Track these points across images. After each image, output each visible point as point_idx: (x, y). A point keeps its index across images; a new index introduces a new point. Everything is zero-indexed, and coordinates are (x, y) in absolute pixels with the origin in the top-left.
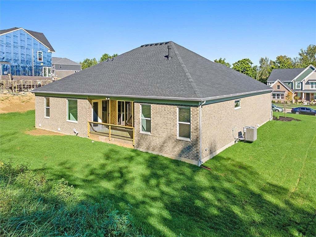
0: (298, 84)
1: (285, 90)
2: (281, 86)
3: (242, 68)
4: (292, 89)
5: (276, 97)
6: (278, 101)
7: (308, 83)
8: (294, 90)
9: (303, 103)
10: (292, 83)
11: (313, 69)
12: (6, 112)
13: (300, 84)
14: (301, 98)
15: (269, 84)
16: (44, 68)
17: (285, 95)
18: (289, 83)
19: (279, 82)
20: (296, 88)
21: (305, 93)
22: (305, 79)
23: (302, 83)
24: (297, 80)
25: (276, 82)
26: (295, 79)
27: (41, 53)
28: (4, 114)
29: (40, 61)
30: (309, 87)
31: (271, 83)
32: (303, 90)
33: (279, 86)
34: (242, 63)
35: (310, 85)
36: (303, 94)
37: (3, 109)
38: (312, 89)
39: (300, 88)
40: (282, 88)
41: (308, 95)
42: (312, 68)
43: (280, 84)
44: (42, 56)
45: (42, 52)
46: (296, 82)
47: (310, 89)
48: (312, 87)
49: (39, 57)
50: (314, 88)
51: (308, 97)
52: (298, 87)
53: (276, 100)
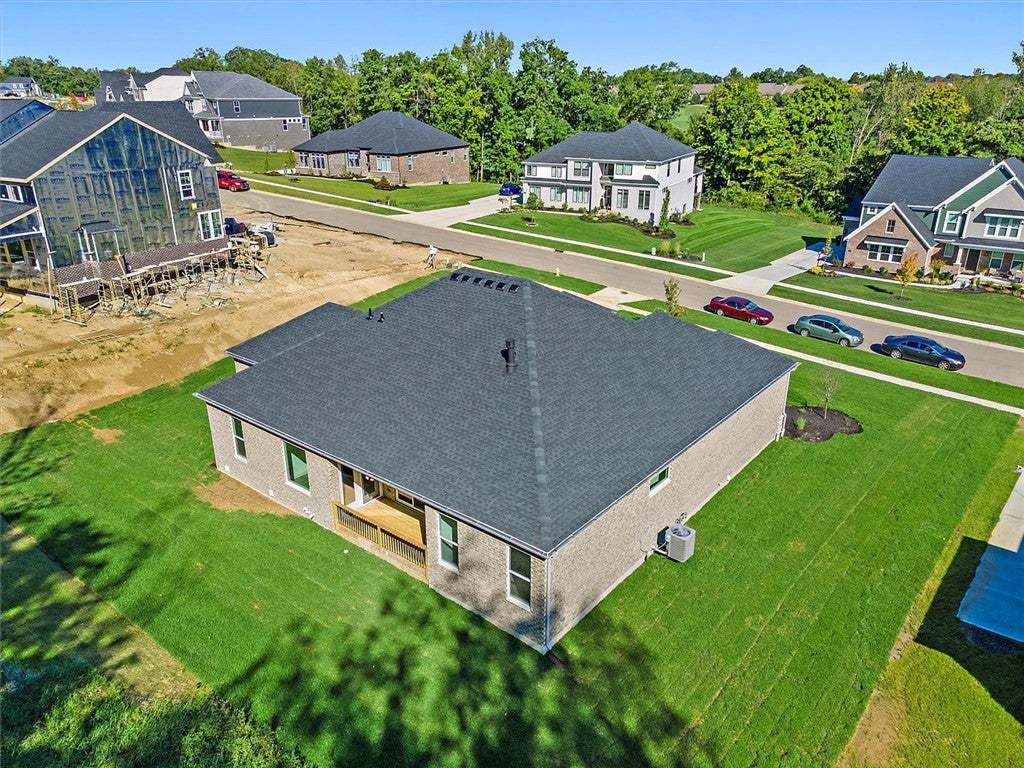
0: (953, 219)
1: (908, 234)
2: (899, 223)
3: (812, 112)
4: (933, 230)
5: (879, 255)
6: (882, 269)
7: (981, 219)
8: (938, 236)
9: (951, 278)
10: (936, 212)
11: (1009, 176)
13: (960, 218)
14: (951, 262)
15: (865, 211)
16: (202, 216)
17: (904, 250)
18: (928, 212)
19: (896, 211)
20: (944, 231)
21: (965, 250)
22: (976, 205)
23: (965, 216)
24: (951, 207)
25: (889, 208)
26: (946, 202)
27: (187, 174)
28: (135, 397)
29: (187, 198)
30: (983, 231)
31: (873, 209)
32: (964, 237)
33: (894, 222)
35: (988, 225)
36: (961, 251)
37: (129, 380)
38: (991, 236)
39: (957, 232)
40: (900, 231)
41: (974, 254)
42: (1004, 171)
43: (897, 219)
44: (192, 184)
45: (189, 171)
46: (948, 212)
47: (986, 235)
48: (992, 231)
49: (183, 187)
50: (996, 236)
51: (973, 261)
52: (952, 226)
53: (876, 264)
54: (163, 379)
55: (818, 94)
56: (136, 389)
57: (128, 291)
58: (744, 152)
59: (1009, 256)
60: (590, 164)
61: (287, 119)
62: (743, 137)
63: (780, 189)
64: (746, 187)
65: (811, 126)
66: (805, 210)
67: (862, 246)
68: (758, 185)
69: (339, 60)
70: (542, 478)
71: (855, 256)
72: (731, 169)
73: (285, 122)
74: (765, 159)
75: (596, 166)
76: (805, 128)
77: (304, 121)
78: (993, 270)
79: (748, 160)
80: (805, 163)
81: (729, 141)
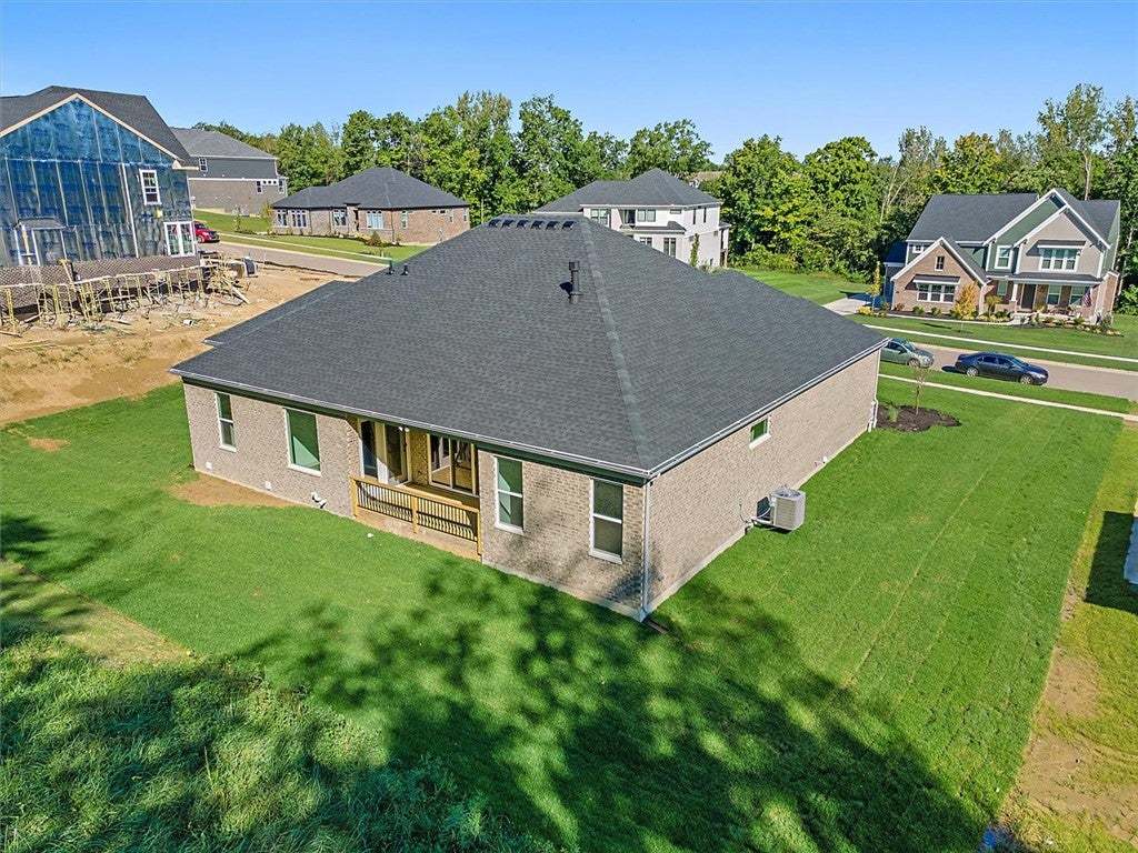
0: (1004, 254)
1: (959, 271)
2: (948, 260)
3: (836, 171)
4: (984, 267)
5: (929, 295)
6: (934, 310)
7: (1034, 252)
8: (990, 272)
9: (1009, 316)
10: (986, 248)
11: (1060, 205)
12: (86, 400)
13: (1011, 252)
14: (1006, 301)
15: (911, 250)
16: (169, 227)
17: (956, 289)
18: (977, 248)
19: (944, 246)
20: (996, 267)
21: (1020, 285)
22: (1028, 237)
23: (1016, 250)
24: (1002, 241)
25: (937, 244)
26: (997, 236)
27: (152, 175)
28: (84, 410)
29: (152, 203)
30: (1038, 264)
31: (918, 247)
32: (1017, 272)
33: (943, 258)
34: (837, 155)
35: (1042, 258)
36: (1016, 286)
37: (75, 391)
38: (1046, 270)
39: (1009, 267)
40: (951, 267)
41: (1030, 289)
42: (1055, 199)
43: (946, 254)
44: (157, 187)
45: (155, 171)
46: (999, 247)
47: (1041, 270)
48: (1047, 264)
49: (147, 190)
50: (1052, 269)
51: (1028, 298)
52: (1004, 261)
53: (928, 304)
54: (120, 392)
55: (841, 153)
56: (86, 401)
57: (76, 305)
58: (769, 213)
59: (1067, 289)
60: (609, 211)
61: (262, 180)
62: (765, 198)
63: (810, 250)
64: (773, 250)
65: (836, 186)
66: (837, 271)
67: (911, 286)
68: (785, 247)
69: (318, 127)
70: (630, 399)
71: (904, 298)
72: (756, 231)
73: (259, 183)
74: (791, 219)
75: (615, 213)
76: (831, 189)
77: (281, 183)
78: (1051, 307)
79: (774, 221)
80: (833, 222)
81: (752, 201)
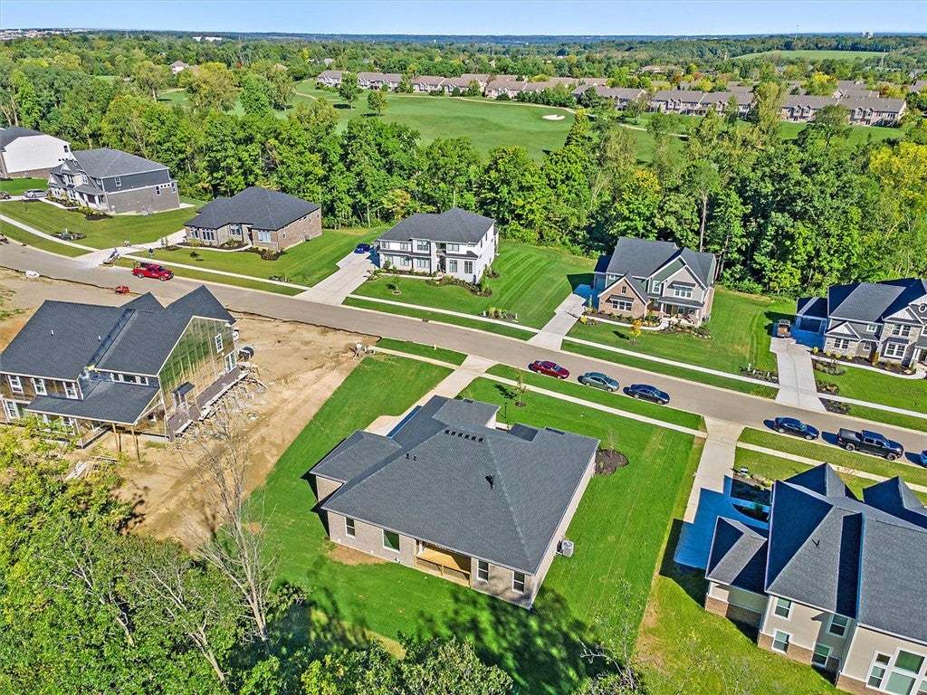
0: (657, 285)
1: (633, 296)
2: (628, 289)
4: (646, 292)
5: (619, 306)
6: (621, 315)
7: (671, 286)
8: (649, 295)
9: (659, 321)
10: (648, 281)
11: (684, 264)
13: (660, 285)
14: (658, 310)
15: (608, 278)
17: (632, 305)
18: (643, 281)
19: (626, 282)
20: (653, 292)
21: (665, 304)
22: (668, 279)
23: (663, 284)
24: (656, 278)
25: (622, 280)
26: (653, 275)
30: (672, 293)
31: (613, 277)
32: (663, 296)
33: (625, 288)
35: (675, 290)
36: (662, 306)
38: (677, 297)
39: (659, 293)
40: (629, 293)
41: (669, 306)
42: (681, 261)
43: (626, 285)
46: (654, 282)
47: (674, 296)
48: (677, 293)
50: (680, 297)
51: (669, 309)
52: (657, 289)
53: (617, 312)
55: (565, 159)
58: (521, 202)
59: (687, 308)
60: (429, 243)
61: (160, 186)
62: (519, 191)
63: (547, 228)
64: (522, 225)
65: (563, 182)
67: (608, 301)
68: (530, 224)
71: (605, 307)
72: (511, 212)
73: (157, 188)
74: (535, 206)
75: (433, 244)
76: (559, 183)
77: (173, 185)
78: (680, 315)
79: (523, 207)
80: (563, 210)
81: (509, 193)
